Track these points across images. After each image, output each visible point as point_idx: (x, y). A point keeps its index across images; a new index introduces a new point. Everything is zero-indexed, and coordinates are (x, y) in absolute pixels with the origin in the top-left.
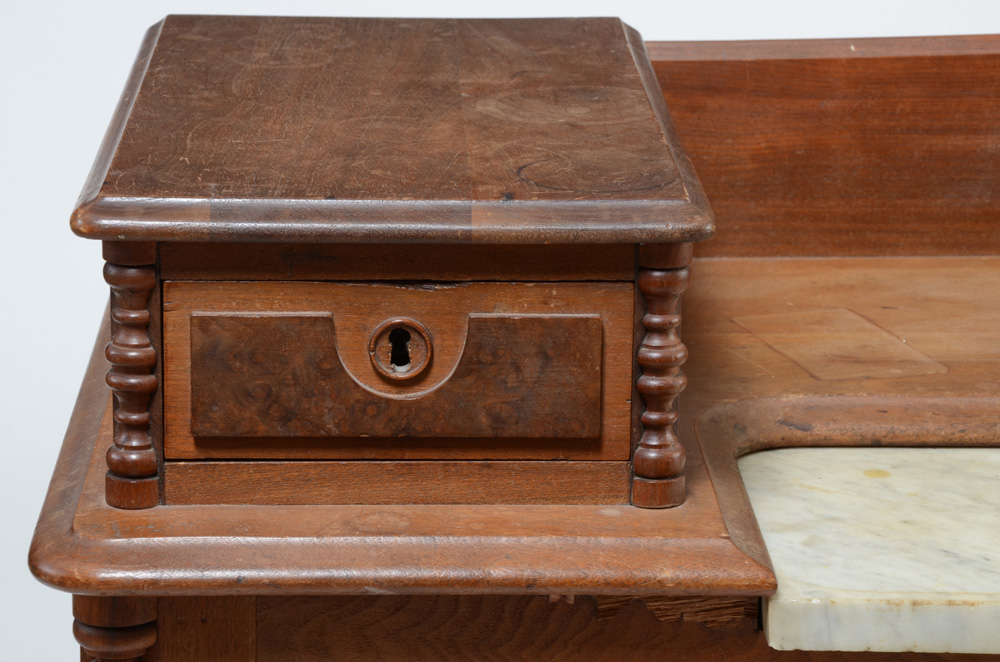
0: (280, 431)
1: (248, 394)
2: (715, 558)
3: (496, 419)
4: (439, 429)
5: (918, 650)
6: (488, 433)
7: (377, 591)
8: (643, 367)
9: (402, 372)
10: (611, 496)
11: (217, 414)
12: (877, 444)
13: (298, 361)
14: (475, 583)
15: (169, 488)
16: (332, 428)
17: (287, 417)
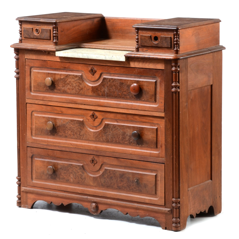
0: (29, 37)
1: (27, 34)
2: (53, 48)
3: (43, 37)
4: (39, 38)
5: (66, 57)
6: (42, 38)
7: (30, 49)
8: (53, 34)
9: (37, 33)
10: (52, 45)
11: (25, 35)
12: (89, 48)
13: (30, 31)
14: (36, 49)
15: (22, 42)
16: (32, 37)
17: (29, 36)
